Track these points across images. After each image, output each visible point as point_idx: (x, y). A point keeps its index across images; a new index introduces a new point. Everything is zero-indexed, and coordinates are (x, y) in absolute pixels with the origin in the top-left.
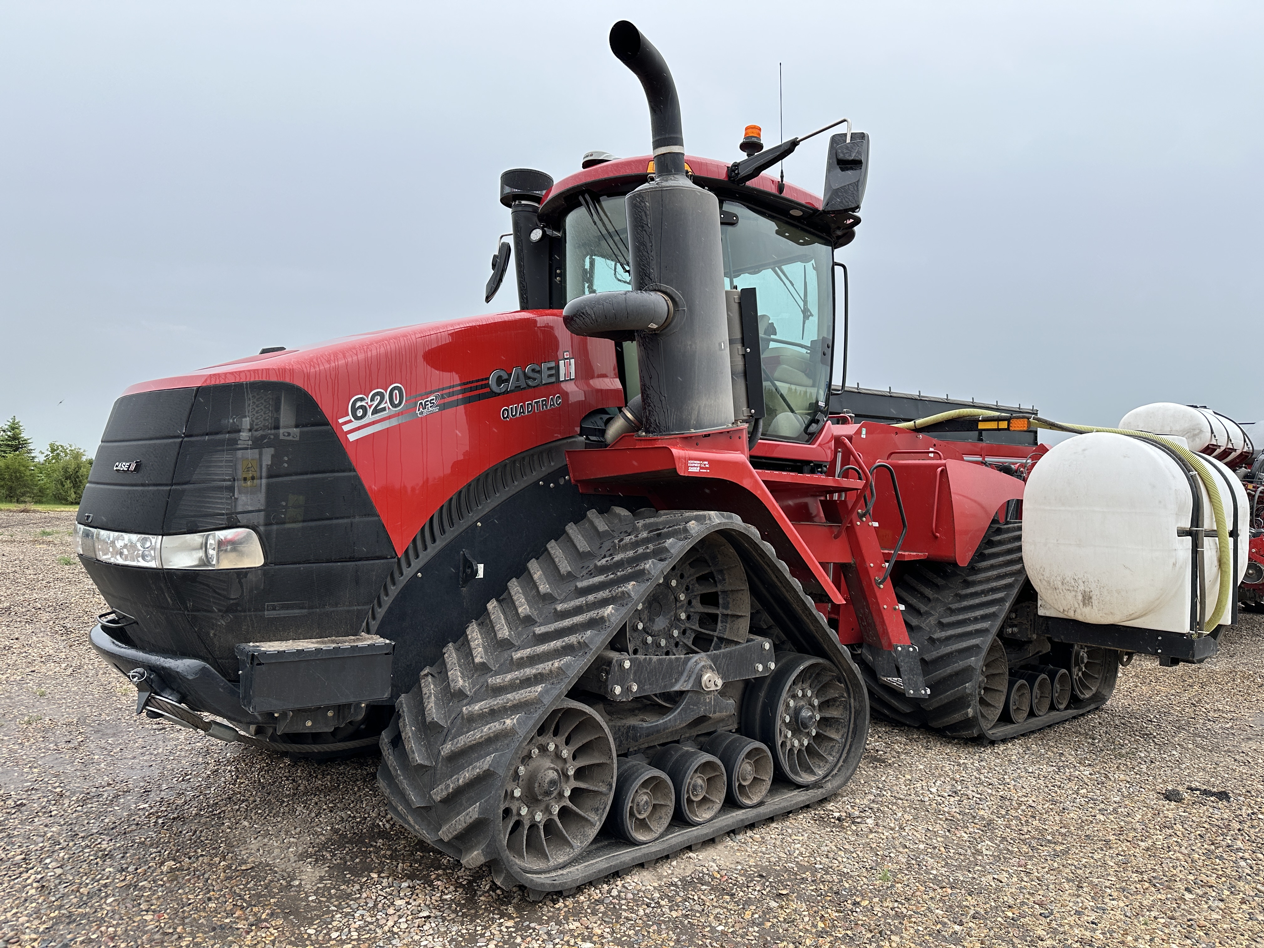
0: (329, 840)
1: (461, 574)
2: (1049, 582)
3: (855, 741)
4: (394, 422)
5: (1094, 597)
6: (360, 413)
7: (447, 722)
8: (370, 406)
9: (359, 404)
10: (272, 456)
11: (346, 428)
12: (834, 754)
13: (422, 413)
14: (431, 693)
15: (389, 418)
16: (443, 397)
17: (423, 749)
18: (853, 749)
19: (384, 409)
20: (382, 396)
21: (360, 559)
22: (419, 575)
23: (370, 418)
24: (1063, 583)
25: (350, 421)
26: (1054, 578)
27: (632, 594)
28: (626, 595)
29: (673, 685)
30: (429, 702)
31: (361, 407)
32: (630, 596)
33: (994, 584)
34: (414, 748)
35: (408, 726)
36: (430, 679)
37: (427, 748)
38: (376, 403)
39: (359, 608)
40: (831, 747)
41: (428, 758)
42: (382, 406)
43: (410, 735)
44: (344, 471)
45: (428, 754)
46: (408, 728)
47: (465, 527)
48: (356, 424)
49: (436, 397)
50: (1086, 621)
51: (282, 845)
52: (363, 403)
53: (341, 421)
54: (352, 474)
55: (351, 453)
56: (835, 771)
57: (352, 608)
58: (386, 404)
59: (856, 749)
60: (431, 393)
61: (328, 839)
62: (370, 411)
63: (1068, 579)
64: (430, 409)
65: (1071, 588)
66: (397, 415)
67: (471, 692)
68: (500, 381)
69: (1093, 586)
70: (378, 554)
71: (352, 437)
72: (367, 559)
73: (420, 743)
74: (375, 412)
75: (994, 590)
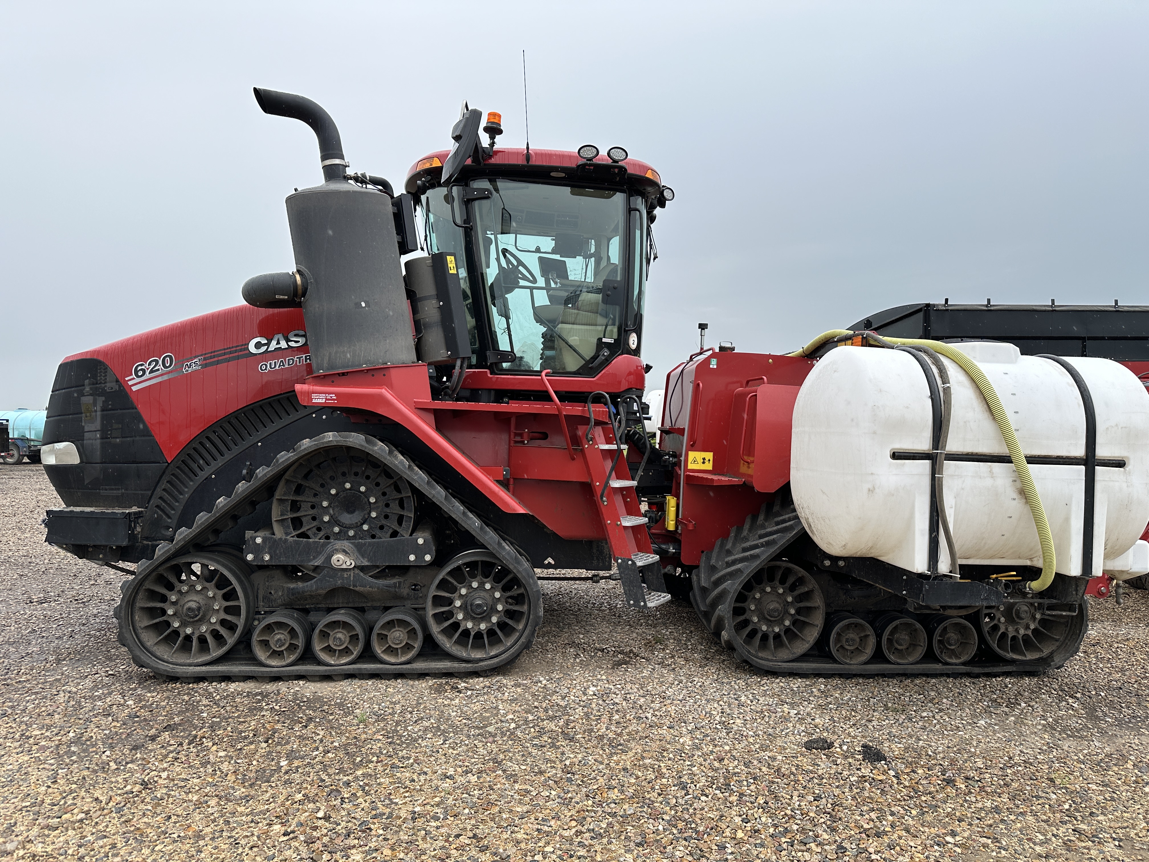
4: (165, 378)
6: (141, 373)
8: (148, 369)
9: (140, 368)
10: (103, 401)
11: (130, 383)
13: (187, 370)
15: (162, 375)
16: (205, 359)
19: (158, 370)
20: (157, 362)
21: (141, 463)
22: (213, 476)
23: (147, 375)
25: (134, 379)
29: (310, 561)
31: (141, 370)
38: (152, 366)
42: (157, 368)
44: (129, 409)
47: (248, 446)
48: (138, 380)
49: (199, 360)
52: (143, 367)
53: (127, 379)
54: (134, 410)
55: (134, 398)
57: (137, 492)
58: (160, 366)
60: (195, 357)
62: (147, 372)
64: (194, 368)
66: (169, 372)
68: (258, 345)
70: (152, 460)
71: (134, 389)
72: (146, 463)
74: (152, 371)
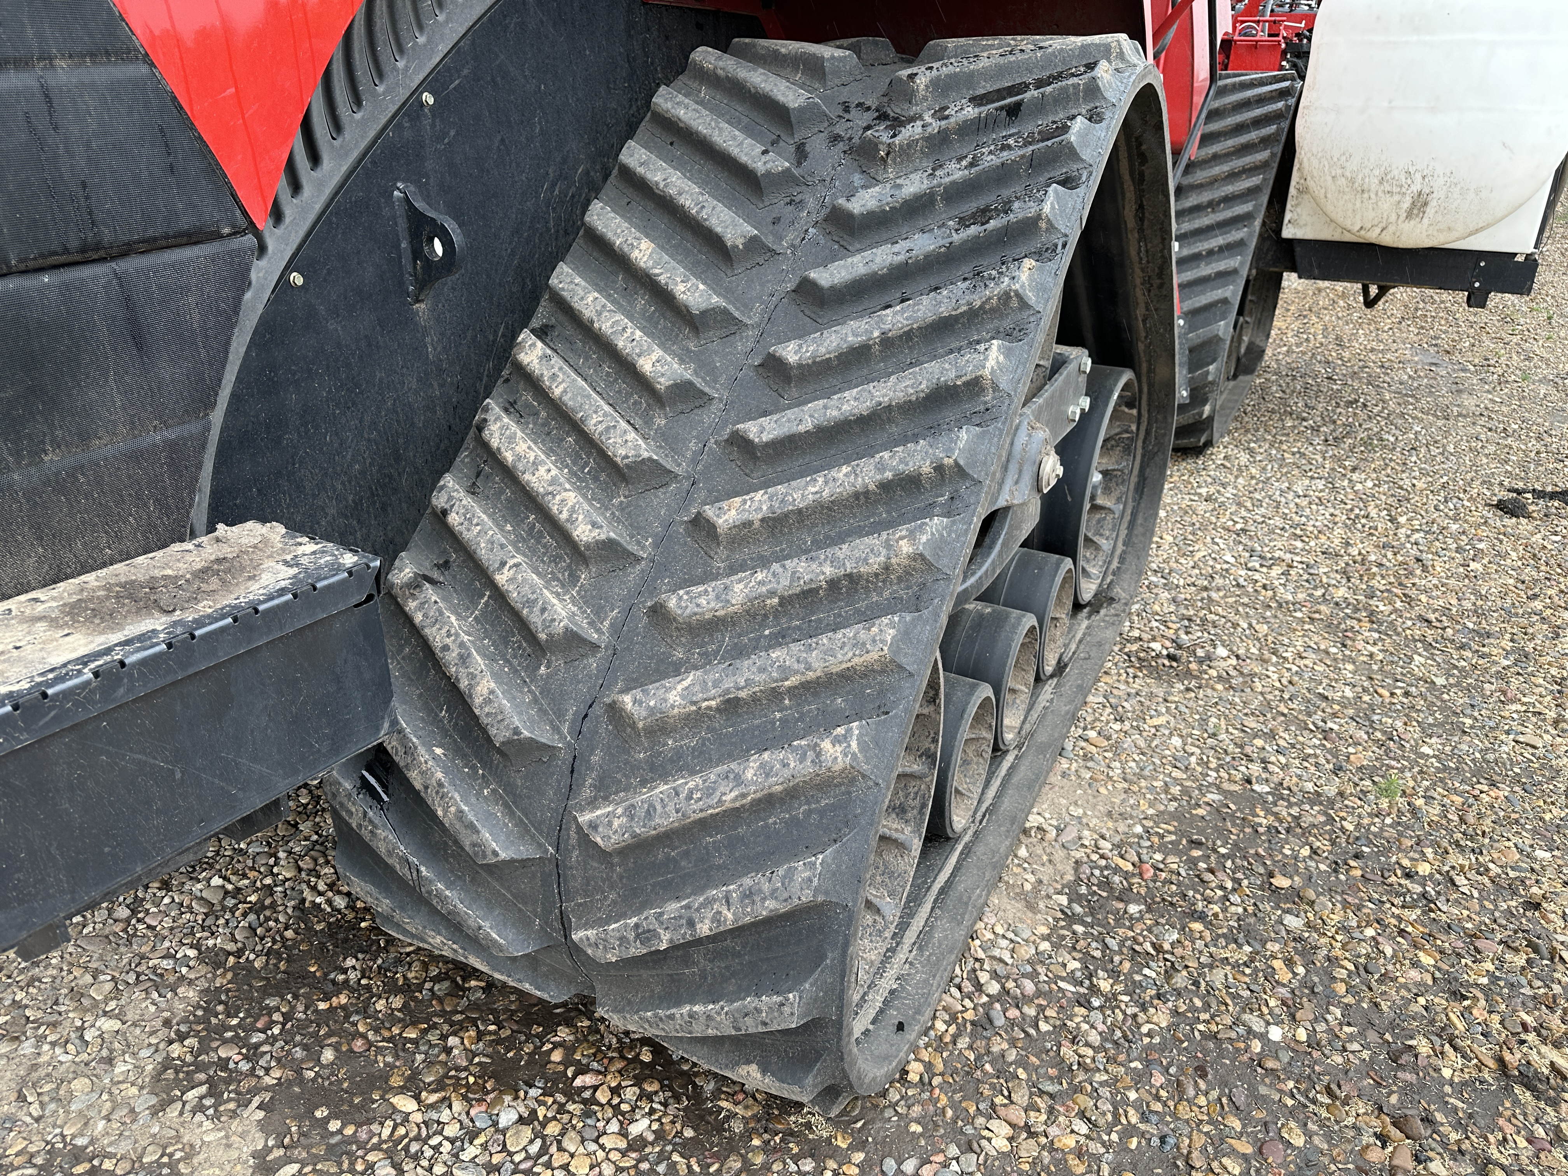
0: (211, 995)
1: (406, 261)
2: (1352, 181)
3: (1143, 505)
5: (1433, 203)
7: (556, 729)
12: (1107, 533)
14: (462, 645)
17: (498, 811)
18: (1140, 521)
22: (297, 279)
24: (1381, 182)
26: (1367, 171)
27: (1031, 297)
28: (1015, 303)
30: (472, 676)
32: (1024, 304)
33: (1230, 189)
34: (471, 817)
35: (421, 750)
36: (430, 592)
37: (506, 805)
39: (171, 434)
40: (1099, 521)
41: (524, 832)
43: (439, 775)
45: (520, 823)
46: (423, 754)
47: (393, 109)
50: (1401, 245)
51: (84, 1057)
56: (1115, 564)
57: (145, 442)
59: (1146, 520)
61: (205, 991)
63: (1395, 172)
65: (1396, 189)
67: (599, 631)
69: (1438, 183)
73: (479, 794)
75: (1228, 200)
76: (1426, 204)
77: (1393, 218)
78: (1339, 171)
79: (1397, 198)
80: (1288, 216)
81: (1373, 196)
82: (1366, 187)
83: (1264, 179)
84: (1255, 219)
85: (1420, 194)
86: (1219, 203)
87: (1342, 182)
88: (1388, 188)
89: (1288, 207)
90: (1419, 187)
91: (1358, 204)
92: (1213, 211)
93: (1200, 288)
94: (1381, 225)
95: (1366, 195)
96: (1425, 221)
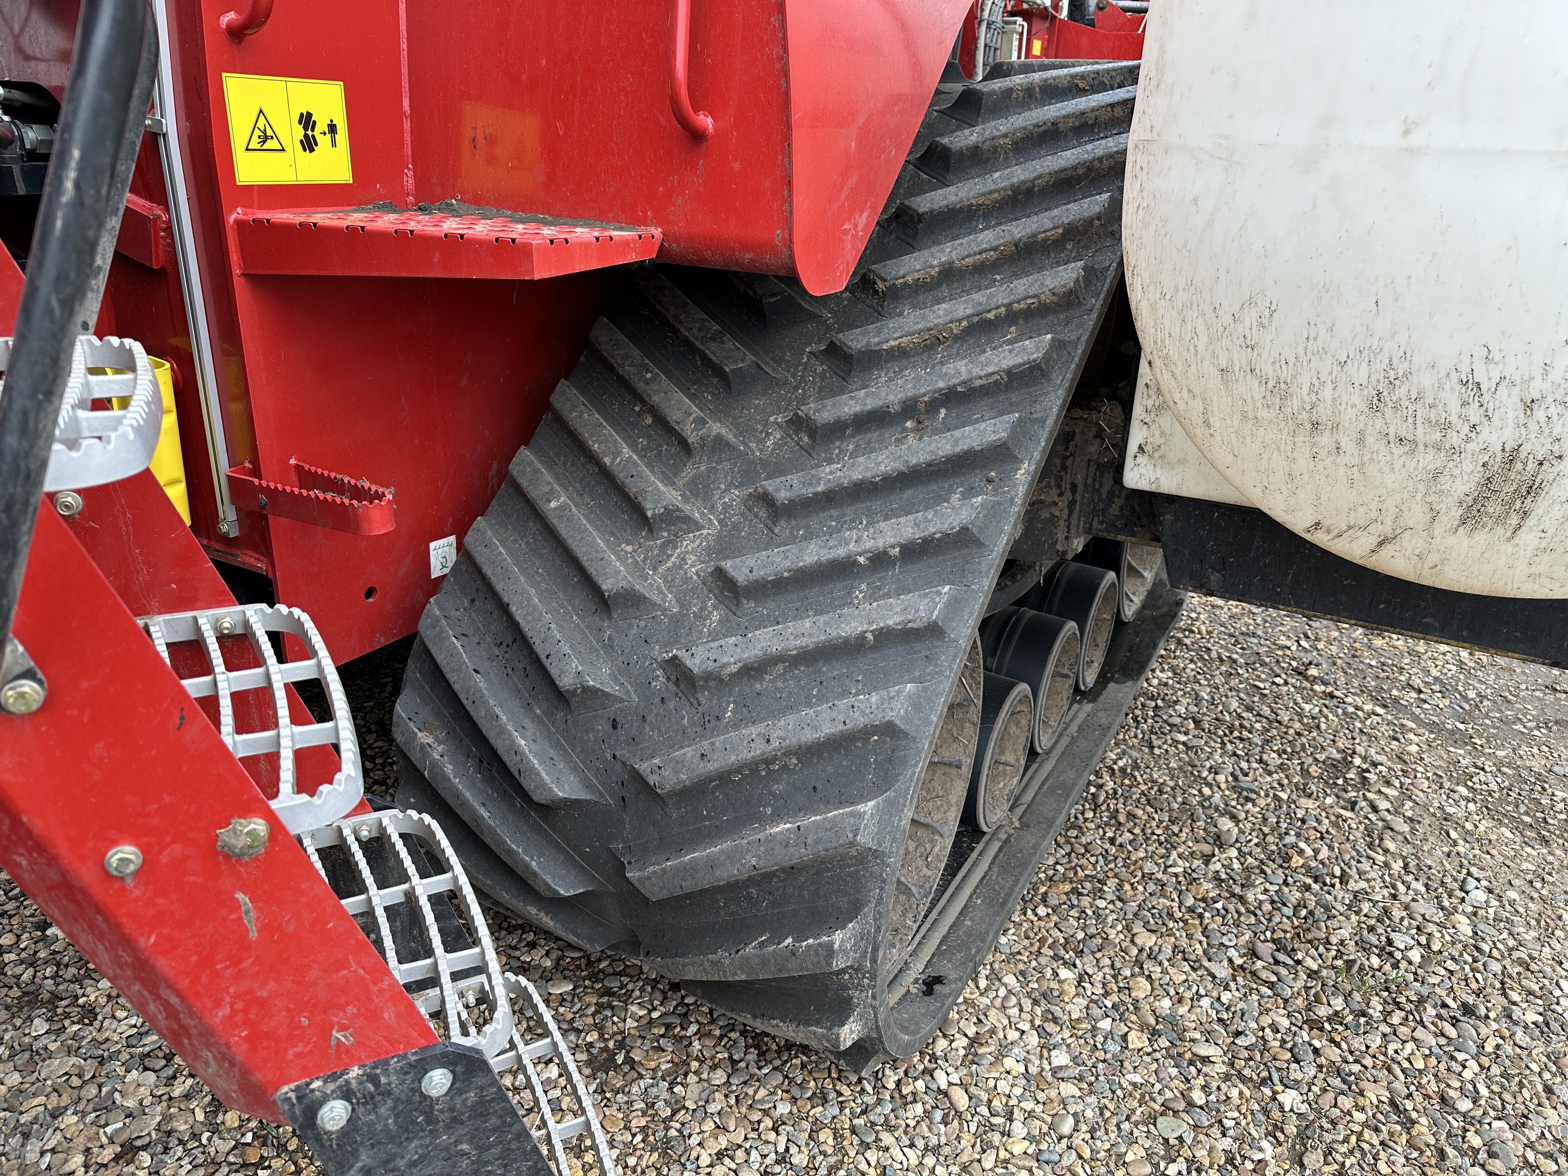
2: (1281, 390)
24: (1376, 406)
63: (1425, 380)
65: (1426, 434)
76: (1532, 490)
77: (1417, 515)
78: (1240, 357)
79: (1429, 460)
80: (1137, 436)
81: (1349, 445)
82: (1323, 413)
83: (1058, 346)
84: (1017, 461)
85: (1512, 457)
86: (933, 406)
87: (1250, 388)
88: (1398, 427)
89: (1138, 411)
90: (1509, 436)
91: (1303, 463)
92: (919, 429)
93: (840, 668)
94: (1378, 530)
95: (1325, 440)
96: (1528, 537)
